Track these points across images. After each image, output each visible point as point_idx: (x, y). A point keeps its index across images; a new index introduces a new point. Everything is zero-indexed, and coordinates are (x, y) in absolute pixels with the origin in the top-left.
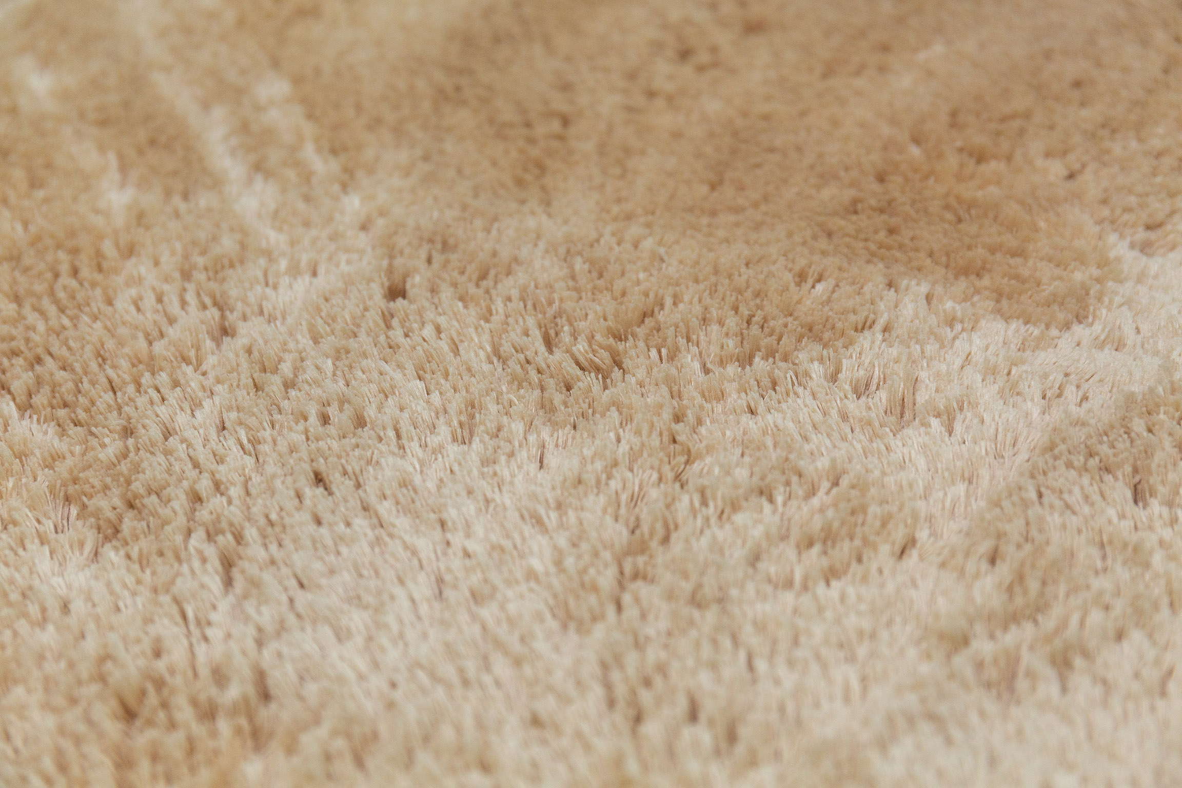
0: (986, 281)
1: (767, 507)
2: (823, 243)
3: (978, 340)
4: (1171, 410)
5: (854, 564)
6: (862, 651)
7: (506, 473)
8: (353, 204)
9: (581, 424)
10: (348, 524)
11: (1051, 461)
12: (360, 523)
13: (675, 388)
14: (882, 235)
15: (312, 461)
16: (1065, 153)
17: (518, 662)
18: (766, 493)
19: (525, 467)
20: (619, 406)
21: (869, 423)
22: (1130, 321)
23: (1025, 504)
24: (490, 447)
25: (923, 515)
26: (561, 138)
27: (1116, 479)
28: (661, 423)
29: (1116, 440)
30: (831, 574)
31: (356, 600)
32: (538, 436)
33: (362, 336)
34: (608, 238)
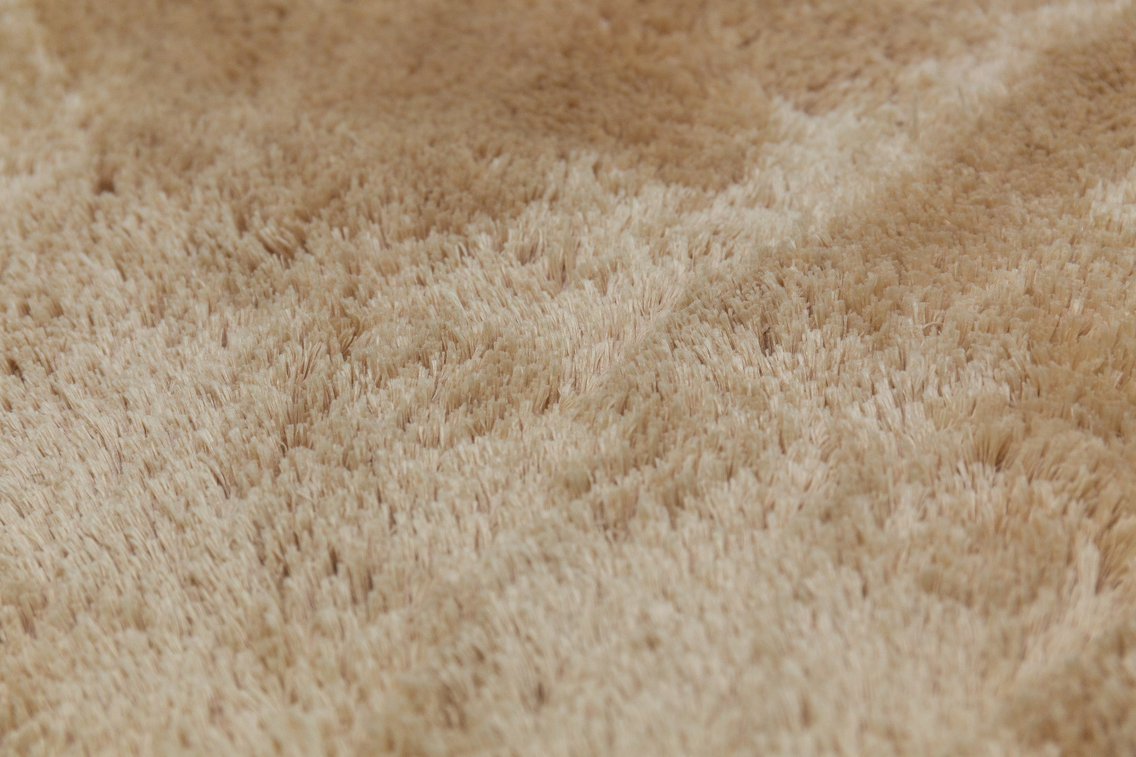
0: (652, 148)
1: (423, 372)
2: (505, 121)
3: (637, 205)
4: (801, 261)
5: (498, 420)
6: (495, 501)
7: (188, 352)
8: (75, 103)
9: (262, 301)
10: (37, 407)
11: (686, 315)
12: (49, 407)
13: (353, 265)
14: (560, 110)
15: (8, 350)
16: (742, 20)
17: (181, 528)
18: (423, 359)
19: (207, 345)
20: (296, 285)
21: (529, 288)
22: (781, 179)
23: (659, 356)
24: (174, 329)
25: (568, 371)
26: (275, 30)
27: (747, 328)
28: (333, 298)
29: (748, 292)
30: (476, 431)
31: (39, 478)
32: (222, 315)
33: (68, 231)
34: (306, 125)
